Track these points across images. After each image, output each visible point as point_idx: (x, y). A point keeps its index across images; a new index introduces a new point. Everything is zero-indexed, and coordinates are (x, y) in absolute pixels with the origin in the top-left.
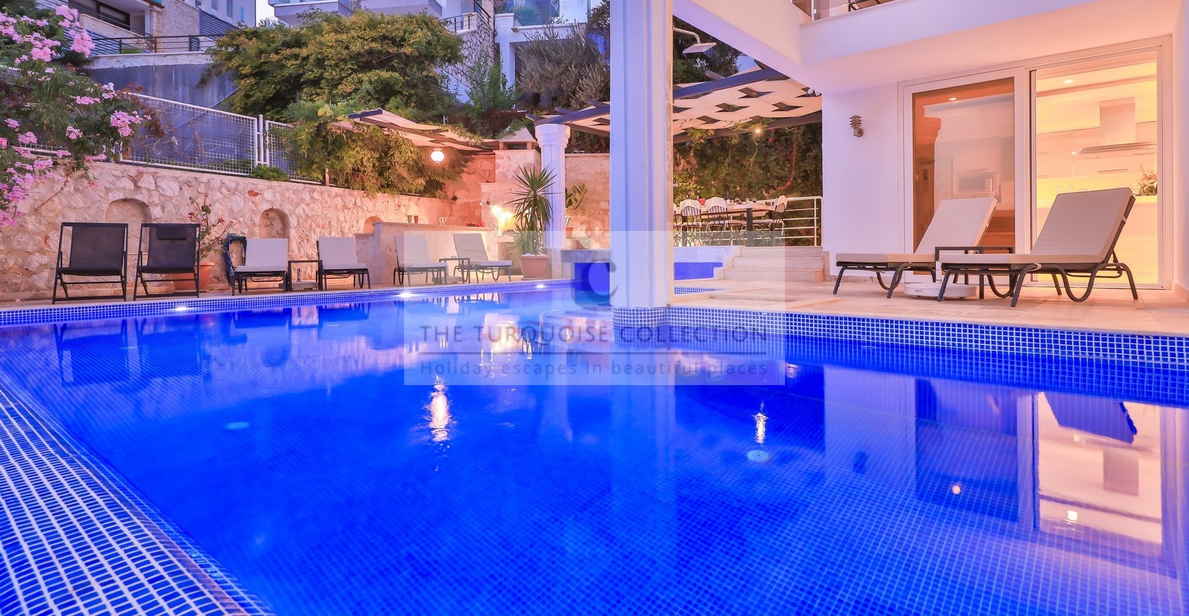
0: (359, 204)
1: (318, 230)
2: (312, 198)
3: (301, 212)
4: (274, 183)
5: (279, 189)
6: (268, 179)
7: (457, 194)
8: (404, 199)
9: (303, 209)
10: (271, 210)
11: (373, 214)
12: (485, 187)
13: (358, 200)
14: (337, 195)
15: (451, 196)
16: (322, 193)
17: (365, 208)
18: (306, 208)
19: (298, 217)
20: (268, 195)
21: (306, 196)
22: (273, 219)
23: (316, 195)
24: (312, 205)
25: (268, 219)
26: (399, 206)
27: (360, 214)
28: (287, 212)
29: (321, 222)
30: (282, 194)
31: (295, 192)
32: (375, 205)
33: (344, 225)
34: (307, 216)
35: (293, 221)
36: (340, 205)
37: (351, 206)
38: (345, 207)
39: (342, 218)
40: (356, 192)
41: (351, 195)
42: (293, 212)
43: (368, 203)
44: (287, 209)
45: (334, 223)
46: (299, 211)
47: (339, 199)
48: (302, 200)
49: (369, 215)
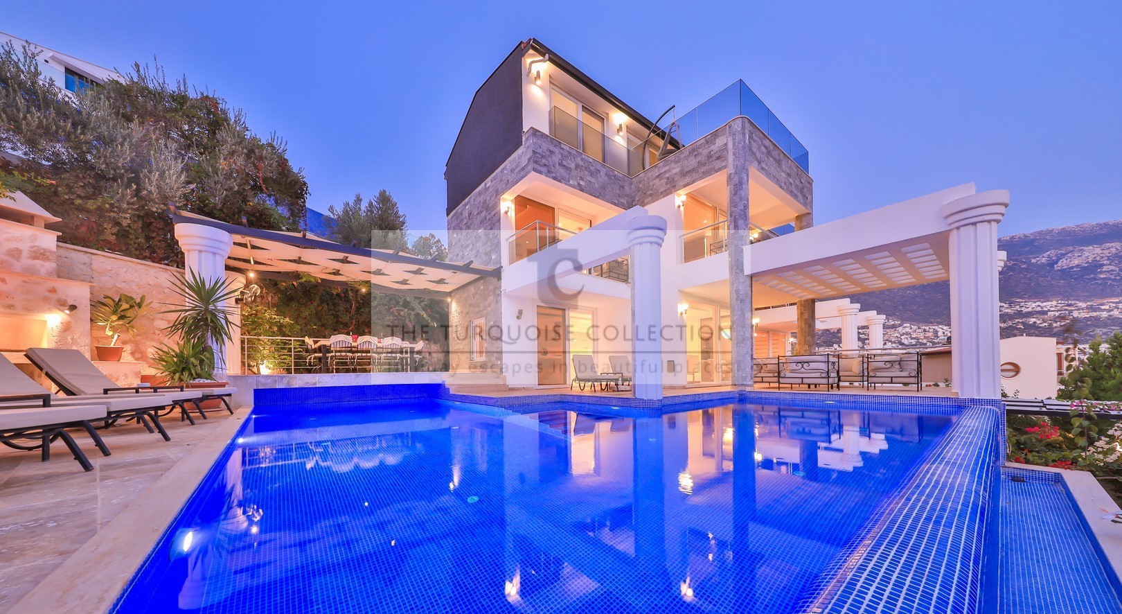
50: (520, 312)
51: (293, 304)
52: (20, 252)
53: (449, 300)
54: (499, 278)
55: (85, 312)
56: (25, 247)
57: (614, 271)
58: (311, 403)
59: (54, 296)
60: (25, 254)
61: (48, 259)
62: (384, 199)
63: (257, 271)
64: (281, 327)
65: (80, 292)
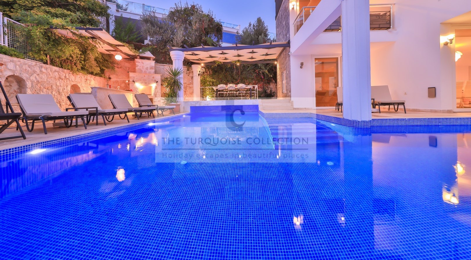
0: (68, 77)
1: (45, 90)
2: (41, 71)
3: (34, 79)
4: (15, 59)
5: (19, 63)
6: (11, 55)
7: (111, 76)
8: (89, 76)
9: (35, 77)
10: (13, 76)
11: (75, 83)
12: (131, 74)
13: (67, 75)
14: (55, 71)
15: (108, 77)
16: (46, 69)
17: (70, 79)
18: (37, 77)
19: (32, 82)
20: (11, 66)
21: (37, 70)
22: (12, 82)
23: (43, 70)
24: (41, 75)
25: (8, 82)
26: (87, 80)
27: (68, 82)
28: (24, 78)
29: (47, 86)
30: (21, 67)
31: (29, 66)
32: (75, 78)
33: (60, 88)
34: (38, 82)
35: (29, 84)
36: (57, 76)
37: (63, 78)
38: (60, 78)
39: (58, 84)
40: (66, 71)
41: (63, 72)
42: (29, 79)
43: (72, 77)
44: (24, 76)
45: (54, 87)
46: (33, 78)
47: (57, 73)
48: (35, 72)
49: (73, 83)
50: (302, 64)
51: (217, 74)
52: (148, 67)
53: (276, 63)
54: (289, 47)
55: (160, 83)
56: (149, 66)
57: (374, 23)
58: (212, 112)
59: (154, 79)
60: (149, 68)
61: (153, 69)
62: (259, 21)
63: (204, 63)
64: (213, 83)
65: (158, 77)
